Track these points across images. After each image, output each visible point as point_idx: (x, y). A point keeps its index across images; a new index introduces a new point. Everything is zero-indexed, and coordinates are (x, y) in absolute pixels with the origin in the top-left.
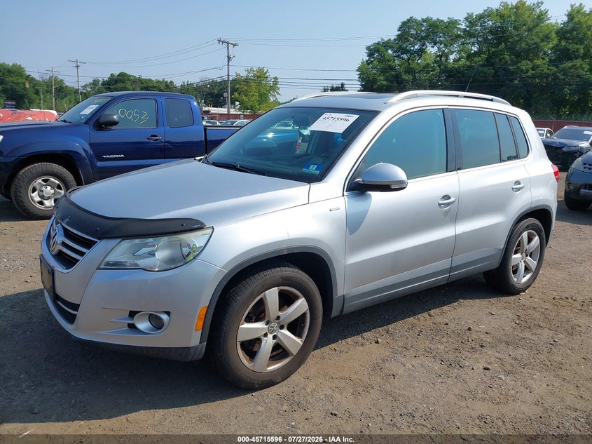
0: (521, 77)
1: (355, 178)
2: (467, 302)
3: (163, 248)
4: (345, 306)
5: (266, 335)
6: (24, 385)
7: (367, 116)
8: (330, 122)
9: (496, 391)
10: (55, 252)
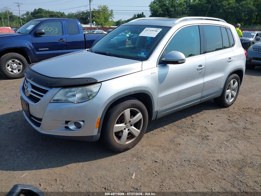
0: (223, 8)
1: (162, 59)
2: (207, 111)
3: (79, 93)
4: (158, 115)
5: (125, 129)
6: (19, 154)
7: (166, 29)
8: (149, 32)
9: (223, 149)
10: (28, 95)
